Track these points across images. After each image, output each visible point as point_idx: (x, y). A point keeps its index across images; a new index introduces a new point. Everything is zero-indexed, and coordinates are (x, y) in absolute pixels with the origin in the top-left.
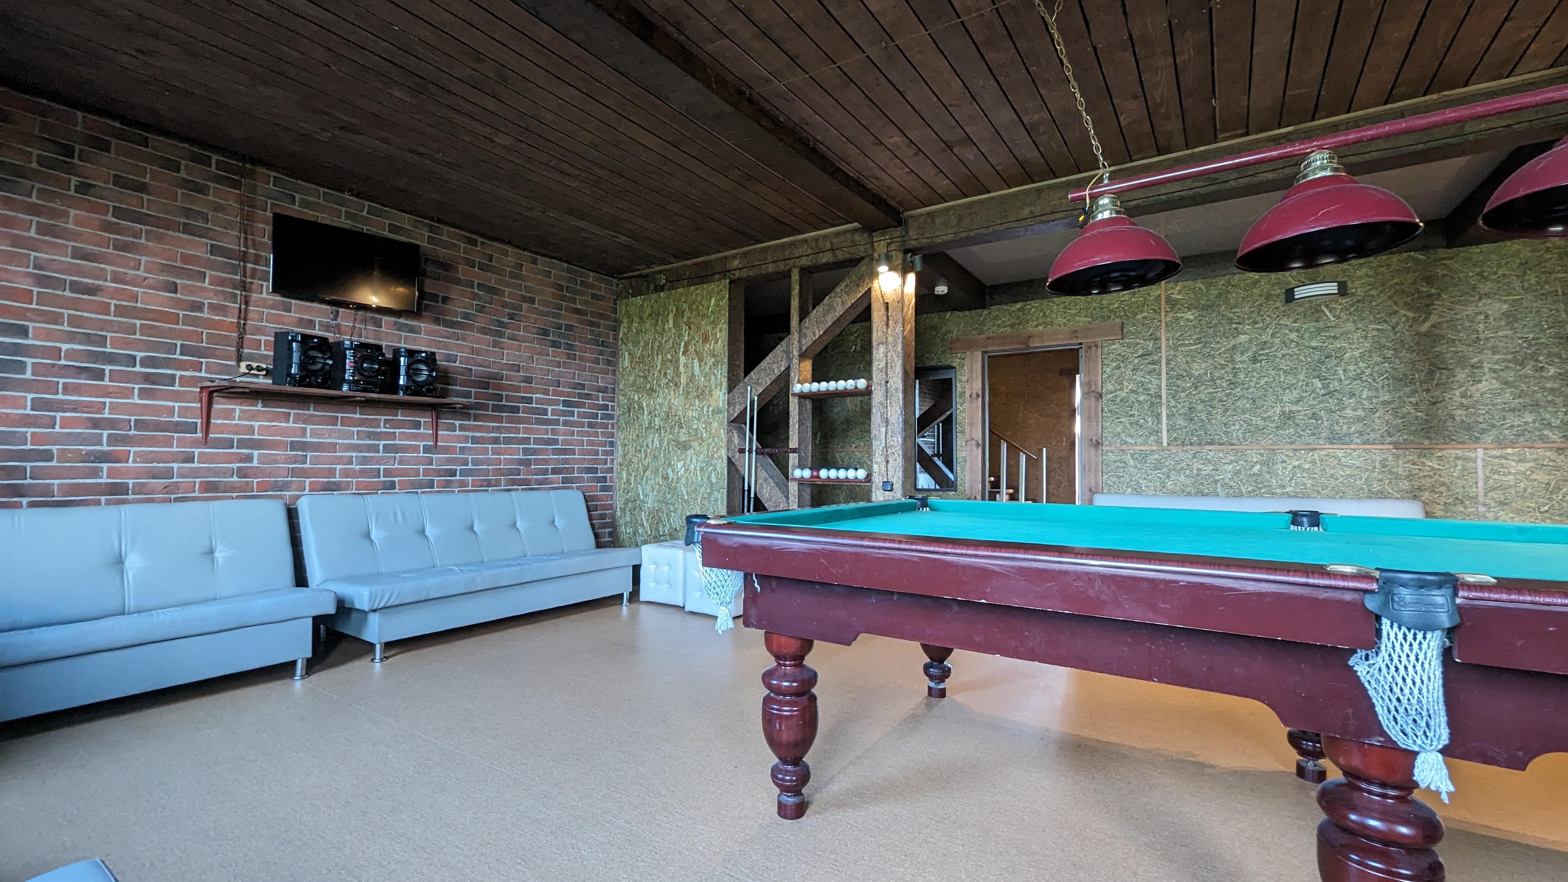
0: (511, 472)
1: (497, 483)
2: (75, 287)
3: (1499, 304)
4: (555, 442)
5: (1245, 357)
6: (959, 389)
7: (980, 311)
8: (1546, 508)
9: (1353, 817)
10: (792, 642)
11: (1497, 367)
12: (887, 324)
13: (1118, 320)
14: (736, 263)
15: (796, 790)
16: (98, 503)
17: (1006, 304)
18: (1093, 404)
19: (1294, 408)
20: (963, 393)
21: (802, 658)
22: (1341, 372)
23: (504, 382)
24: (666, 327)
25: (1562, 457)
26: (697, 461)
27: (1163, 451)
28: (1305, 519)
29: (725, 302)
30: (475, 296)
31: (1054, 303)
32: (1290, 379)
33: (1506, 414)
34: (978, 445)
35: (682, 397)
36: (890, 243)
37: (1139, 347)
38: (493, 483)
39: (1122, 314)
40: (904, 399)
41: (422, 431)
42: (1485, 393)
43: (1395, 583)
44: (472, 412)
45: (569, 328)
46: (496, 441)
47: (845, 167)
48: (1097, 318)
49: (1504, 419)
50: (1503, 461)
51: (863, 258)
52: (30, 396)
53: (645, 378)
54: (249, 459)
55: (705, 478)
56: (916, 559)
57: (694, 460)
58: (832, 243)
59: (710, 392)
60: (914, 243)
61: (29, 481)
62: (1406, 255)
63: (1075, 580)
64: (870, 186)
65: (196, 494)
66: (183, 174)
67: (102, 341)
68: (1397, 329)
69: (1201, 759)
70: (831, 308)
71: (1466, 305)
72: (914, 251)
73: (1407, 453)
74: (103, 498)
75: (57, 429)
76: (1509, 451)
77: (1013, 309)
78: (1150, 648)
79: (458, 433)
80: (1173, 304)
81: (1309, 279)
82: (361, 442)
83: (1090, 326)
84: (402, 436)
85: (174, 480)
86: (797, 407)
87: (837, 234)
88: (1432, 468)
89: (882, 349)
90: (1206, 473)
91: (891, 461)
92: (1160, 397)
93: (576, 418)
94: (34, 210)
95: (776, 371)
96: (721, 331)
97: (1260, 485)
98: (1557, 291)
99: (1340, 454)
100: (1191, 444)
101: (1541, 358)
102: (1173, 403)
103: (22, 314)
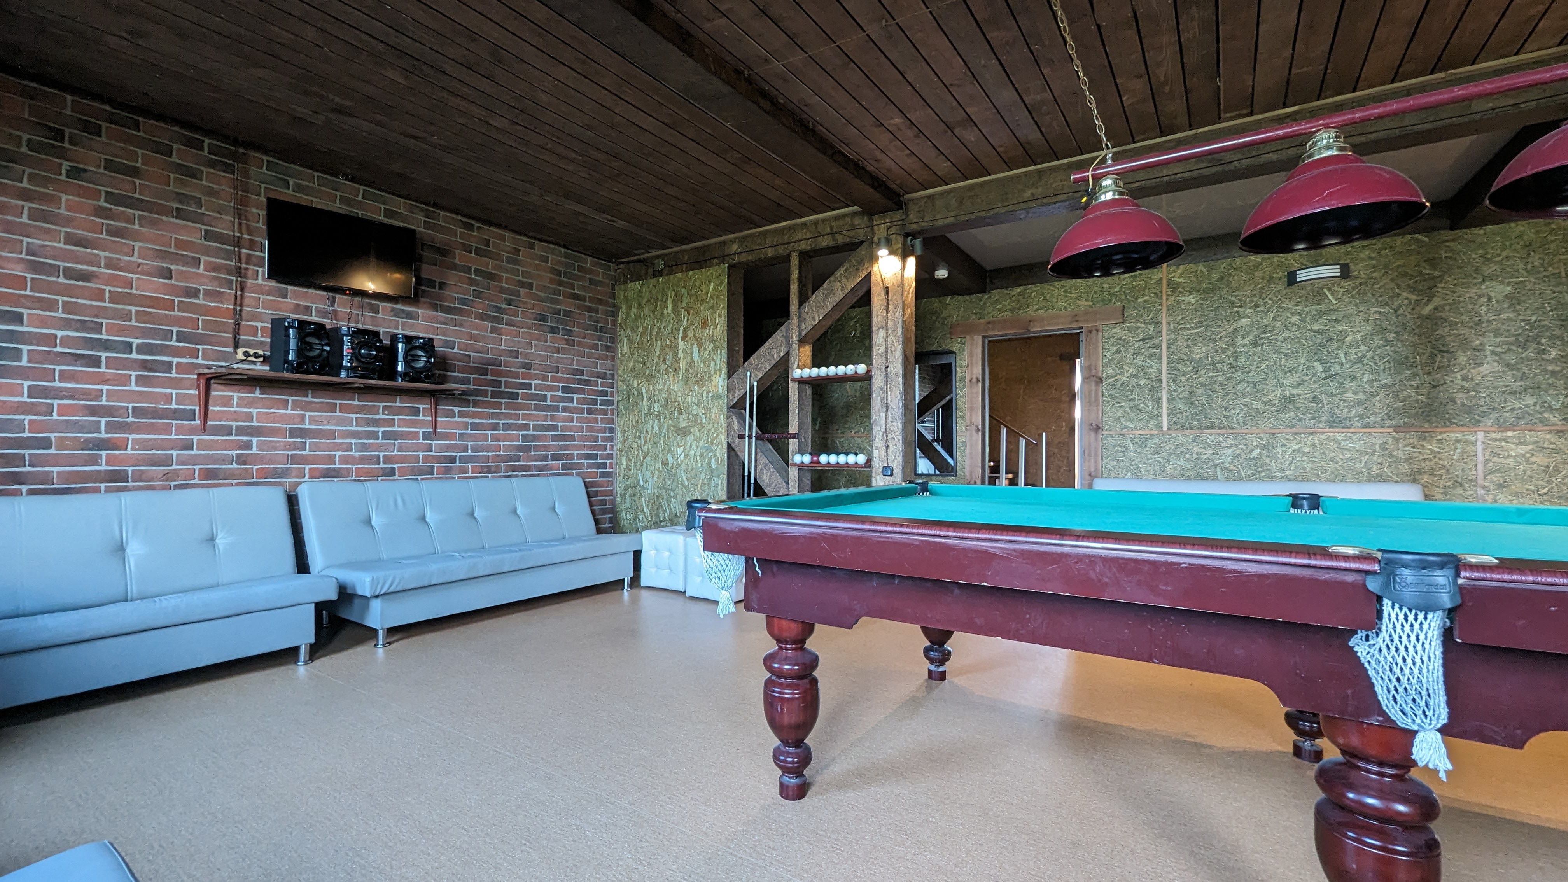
0: (510, 459)
1: (497, 470)
2: (69, 274)
3: (1502, 287)
4: (555, 428)
5: (1246, 341)
6: (959, 374)
7: (980, 295)
8: (1545, 491)
9: (1351, 795)
10: (793, 626)
11: (1499, 349)
12: (887, 309)
13: (1118, 304)
14: (735, 247)
15: (798, 772)
16: (97, 490)
17: (1007, 288)
18: (1093, 388)
19: (1295, 391)
20: (963, 379)
21: (803, 641)
22: (1342, 355)
23: (502, 368)
24: (665, 312)
25: (1563, 440)
26: (697, 447)
27: (1163, 435)
28: (1305, 502)
29: (724, 287)
30: (472, 282)
31: (1054, 286)
32: (1291, 363)
33: (1507, 396)
34: (978, 430)
35: (681, 383)
36: (890, 227)
37: (1139, 331)
38: (493, 469)
39: (1123, 297)
40: (904, 384)
41: (421, 417)
42: (1486, 376)
43: (1397, 563)
44: (471, 398)
45: (567, 313)
46: (495, 427)
47: (845, 150)
48: (1098, 302)
49: (1505, 401)
50: (1503, 444)
51: (863, 242)
52: (27, 384)
53: (644, 363)
54: (248, 445)
55: (705, 464)
56: (917, 543)
57: (694, 446)
58: (831, 228)
59: (709, 377)
60: (914, 226)
61: (28, 469)
62: (1409, 237)
63: (1077, 563)
64: (870, 168)
65: (196, 481)
66: (175, 159)
67: (98, 328)
68: (1399, 312)
69: (1198, 740)
70: (831, 292)
71: (1469, 287)
72: (914, 235)
73: (1407, 436)
74: (103, 486)
75: (55, 416)
76: (1510, 433)
77: (1014, 293)
78: (1150, 630)
79: (457, 419)
80: (1174, 287)
81: (1312, 263)
82: (360, 429)
83: (1091, 310)
84: (401, 423)
85: (174, 467)
86: (797, 393)
87: (836, 218)
88: (1432, 451)
89: (882, 333)
90: (1206, 457)
91: (891, 446)
92: (1161, 381)
93: (575, 405)
94: (25, 195)
95: (775, 356)
96: (720, 316)
97: (1260, 469)
98: (1559, 273)
99: (1340, 437)
100: (1191, 428)
101: (1543, 341)
102: (1173, 387)
103: (16, 300)
